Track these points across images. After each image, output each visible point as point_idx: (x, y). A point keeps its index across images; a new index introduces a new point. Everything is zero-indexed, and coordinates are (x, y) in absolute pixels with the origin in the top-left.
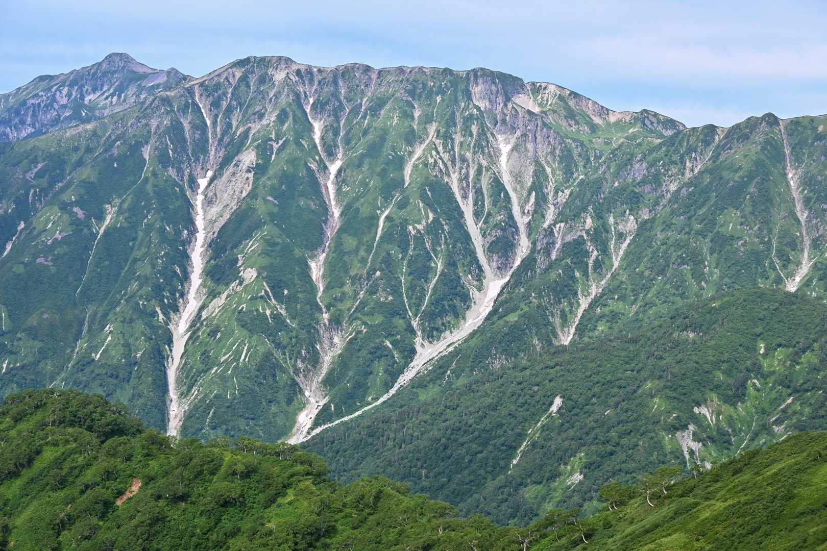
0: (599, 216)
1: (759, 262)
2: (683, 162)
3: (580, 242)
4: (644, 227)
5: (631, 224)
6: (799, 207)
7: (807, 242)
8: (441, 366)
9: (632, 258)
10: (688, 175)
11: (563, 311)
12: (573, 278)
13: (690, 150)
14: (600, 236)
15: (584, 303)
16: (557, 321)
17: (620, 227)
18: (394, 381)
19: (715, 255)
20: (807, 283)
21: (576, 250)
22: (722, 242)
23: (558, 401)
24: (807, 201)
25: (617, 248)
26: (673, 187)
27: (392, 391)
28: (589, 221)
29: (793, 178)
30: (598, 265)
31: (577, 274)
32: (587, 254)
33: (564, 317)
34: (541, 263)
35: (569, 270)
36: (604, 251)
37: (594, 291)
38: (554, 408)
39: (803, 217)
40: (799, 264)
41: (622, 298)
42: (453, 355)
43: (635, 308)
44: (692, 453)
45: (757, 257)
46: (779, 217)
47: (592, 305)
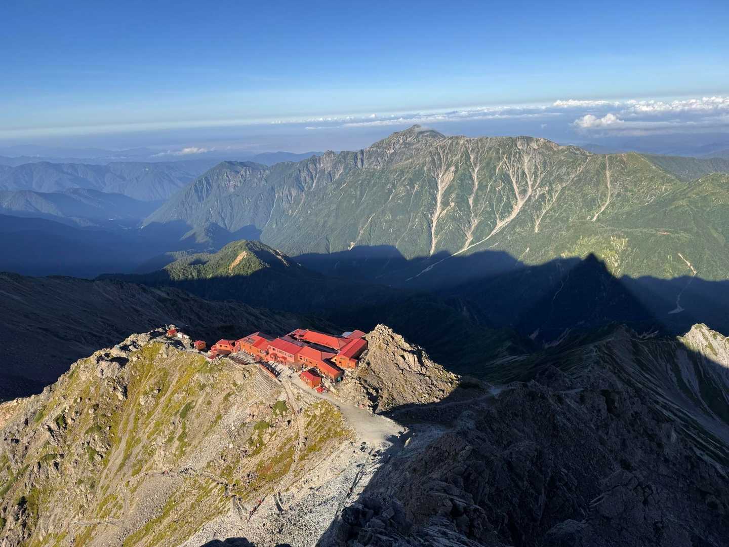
0: (551, 185)
1: (594, 201)
2: (577, 168)
3: (543, 194)
4: (563, 189)
5: (560, 187)
6: (609, 183)
7: (609, 195)
8: (503, 229)
9: (559, 199)
10: (578, 172)
11: (537, 214)
12: (541, 204)
13: (579, 164)
14: (549, 192)
15: (544, 212)
16: (535, 217)
17: (556, 189)
18: (490, 233)
19: (581, 199)
20: (607, 208)
21: (542, 197)
22: (584, 196)
23: (528, 249)
24: (611, 181)
25: (555, 196)
26: (573, 176)
27: (490, 236)
28: (547, 188)
29: (608, 174)
30: (549, 200)
31: (542, 203)
32: (546, 197)
33: (538, 216)
34: (533, 199)
35: (540, 203)
36: (551, 196)
37: (547, 208)
38: (527, 251)
39: (609, 186)
40: (606, 201)
41: (554, 211)
42: (506, 227)
43: (557, 214)
44: (558, 266)
45: (594, 200)
46: (602, 188)
47: (546, 214)
